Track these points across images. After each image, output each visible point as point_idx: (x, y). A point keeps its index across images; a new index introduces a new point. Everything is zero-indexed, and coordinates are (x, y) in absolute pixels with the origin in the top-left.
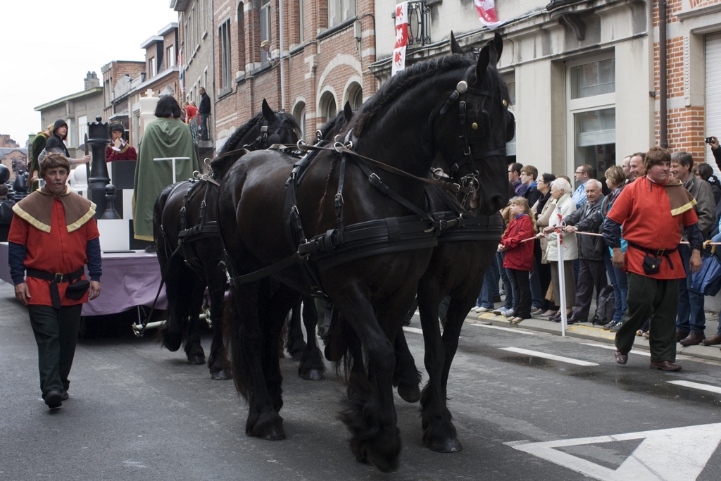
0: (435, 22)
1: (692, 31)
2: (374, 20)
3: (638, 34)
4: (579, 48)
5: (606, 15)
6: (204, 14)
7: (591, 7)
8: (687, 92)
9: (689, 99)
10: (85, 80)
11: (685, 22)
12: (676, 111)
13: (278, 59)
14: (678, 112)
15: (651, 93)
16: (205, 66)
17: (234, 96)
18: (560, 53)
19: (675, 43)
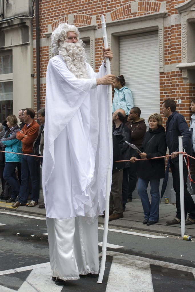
3: (25, 43)
5: (7, 31)
15: (32, 75)
19: (44, 49)
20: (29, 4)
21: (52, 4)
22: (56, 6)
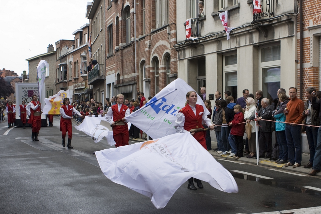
0: (203, 28)
1: (314, 35)
2: (176, 26)
3: (291, 35)
4: (265, 40)
5: (277, 27)
6: (101, 21)
7: (270, 23)
8: (311, 61)
9: (312, 64)
10: (48, 48)
11: (311, 31)
12: (307, 69)
13: (134, 41)
14: (308, 69)
15: (296, 61)
16: (101, 43)
17: (114, 57)
18: (257, 42)
19: (306, 40)
20: (294, 3)
21: (313, 2)
22: (316, 4)
